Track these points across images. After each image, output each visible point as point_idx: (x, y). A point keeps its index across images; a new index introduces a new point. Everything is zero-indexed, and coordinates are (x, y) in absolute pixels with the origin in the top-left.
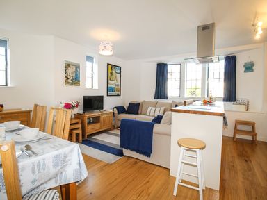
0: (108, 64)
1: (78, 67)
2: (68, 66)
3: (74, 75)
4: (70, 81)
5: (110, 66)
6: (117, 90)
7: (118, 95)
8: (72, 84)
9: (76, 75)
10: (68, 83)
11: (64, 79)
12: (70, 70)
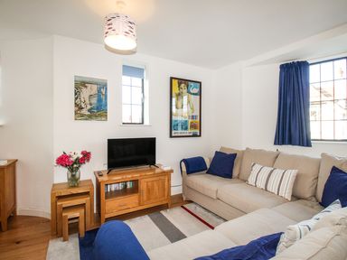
0: (171, 78)
1: (102, 86)
2: (80, 85)
3: (94, 101)
4: (85, 112)
5: (175, 82)
6: (193, 126)
7: (195, 135)
8: (90, 117)
9: (100, 100)
10: (82, 115)
11: (73, 109)
12: (85, 93)
